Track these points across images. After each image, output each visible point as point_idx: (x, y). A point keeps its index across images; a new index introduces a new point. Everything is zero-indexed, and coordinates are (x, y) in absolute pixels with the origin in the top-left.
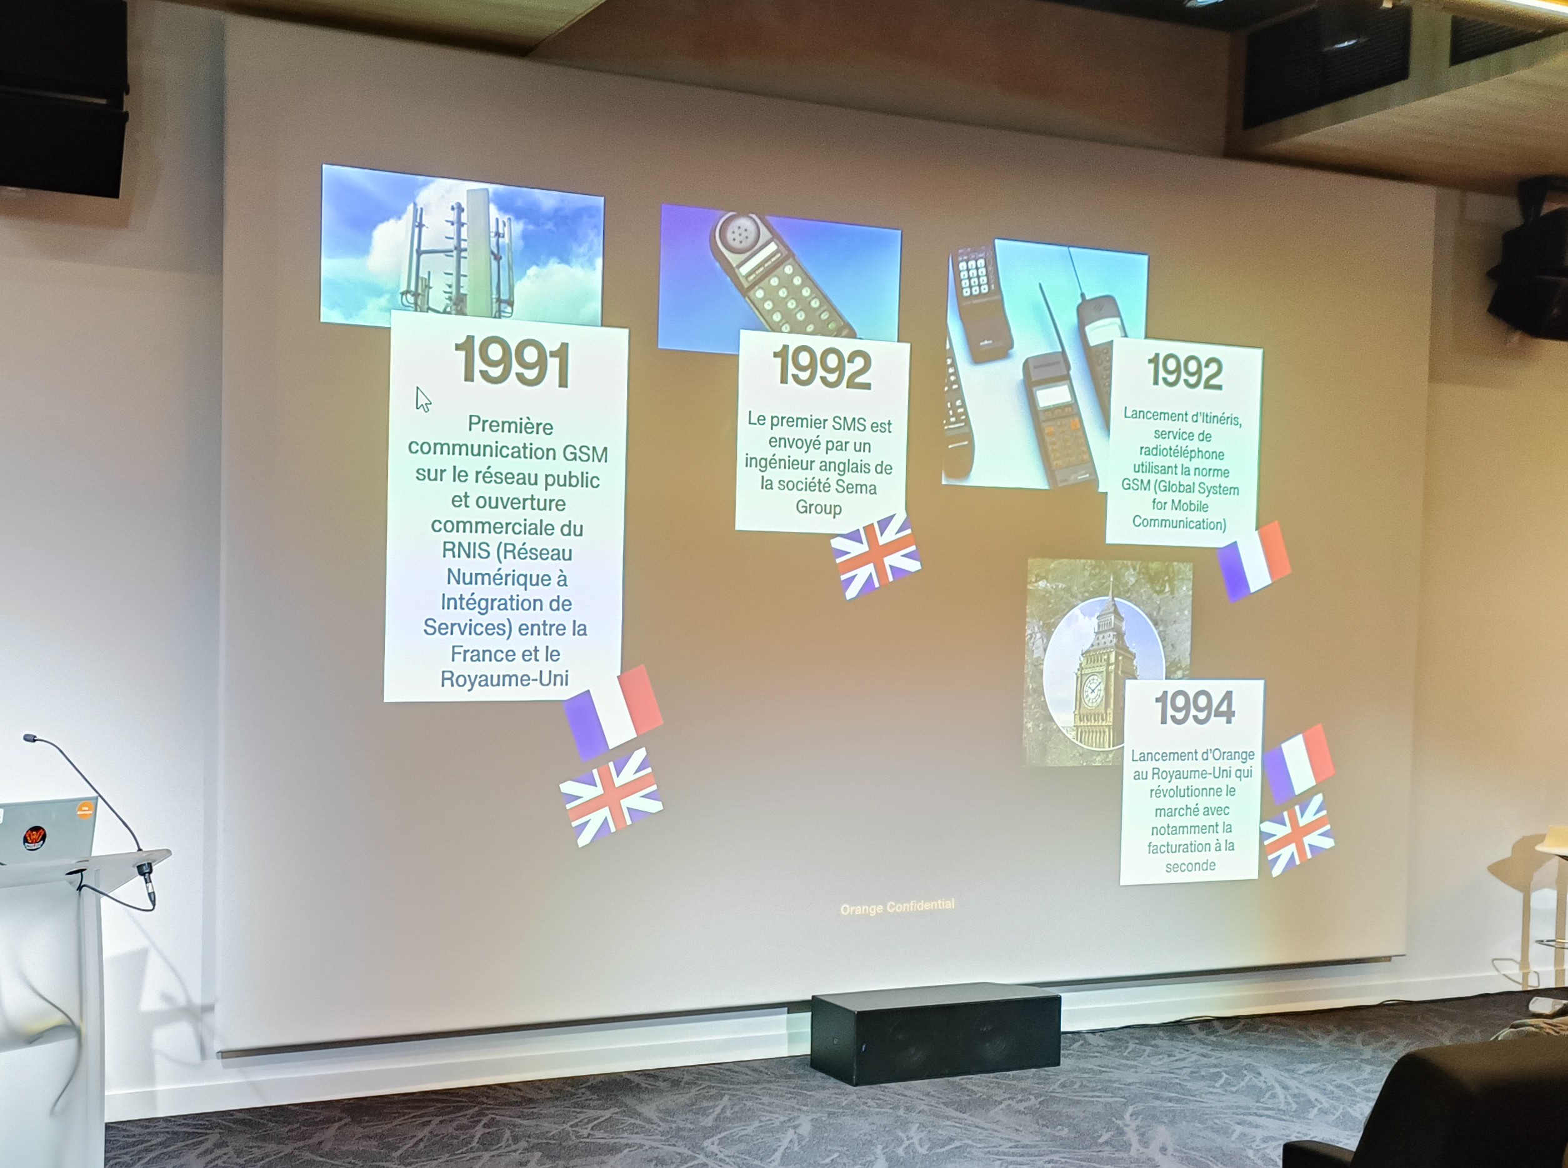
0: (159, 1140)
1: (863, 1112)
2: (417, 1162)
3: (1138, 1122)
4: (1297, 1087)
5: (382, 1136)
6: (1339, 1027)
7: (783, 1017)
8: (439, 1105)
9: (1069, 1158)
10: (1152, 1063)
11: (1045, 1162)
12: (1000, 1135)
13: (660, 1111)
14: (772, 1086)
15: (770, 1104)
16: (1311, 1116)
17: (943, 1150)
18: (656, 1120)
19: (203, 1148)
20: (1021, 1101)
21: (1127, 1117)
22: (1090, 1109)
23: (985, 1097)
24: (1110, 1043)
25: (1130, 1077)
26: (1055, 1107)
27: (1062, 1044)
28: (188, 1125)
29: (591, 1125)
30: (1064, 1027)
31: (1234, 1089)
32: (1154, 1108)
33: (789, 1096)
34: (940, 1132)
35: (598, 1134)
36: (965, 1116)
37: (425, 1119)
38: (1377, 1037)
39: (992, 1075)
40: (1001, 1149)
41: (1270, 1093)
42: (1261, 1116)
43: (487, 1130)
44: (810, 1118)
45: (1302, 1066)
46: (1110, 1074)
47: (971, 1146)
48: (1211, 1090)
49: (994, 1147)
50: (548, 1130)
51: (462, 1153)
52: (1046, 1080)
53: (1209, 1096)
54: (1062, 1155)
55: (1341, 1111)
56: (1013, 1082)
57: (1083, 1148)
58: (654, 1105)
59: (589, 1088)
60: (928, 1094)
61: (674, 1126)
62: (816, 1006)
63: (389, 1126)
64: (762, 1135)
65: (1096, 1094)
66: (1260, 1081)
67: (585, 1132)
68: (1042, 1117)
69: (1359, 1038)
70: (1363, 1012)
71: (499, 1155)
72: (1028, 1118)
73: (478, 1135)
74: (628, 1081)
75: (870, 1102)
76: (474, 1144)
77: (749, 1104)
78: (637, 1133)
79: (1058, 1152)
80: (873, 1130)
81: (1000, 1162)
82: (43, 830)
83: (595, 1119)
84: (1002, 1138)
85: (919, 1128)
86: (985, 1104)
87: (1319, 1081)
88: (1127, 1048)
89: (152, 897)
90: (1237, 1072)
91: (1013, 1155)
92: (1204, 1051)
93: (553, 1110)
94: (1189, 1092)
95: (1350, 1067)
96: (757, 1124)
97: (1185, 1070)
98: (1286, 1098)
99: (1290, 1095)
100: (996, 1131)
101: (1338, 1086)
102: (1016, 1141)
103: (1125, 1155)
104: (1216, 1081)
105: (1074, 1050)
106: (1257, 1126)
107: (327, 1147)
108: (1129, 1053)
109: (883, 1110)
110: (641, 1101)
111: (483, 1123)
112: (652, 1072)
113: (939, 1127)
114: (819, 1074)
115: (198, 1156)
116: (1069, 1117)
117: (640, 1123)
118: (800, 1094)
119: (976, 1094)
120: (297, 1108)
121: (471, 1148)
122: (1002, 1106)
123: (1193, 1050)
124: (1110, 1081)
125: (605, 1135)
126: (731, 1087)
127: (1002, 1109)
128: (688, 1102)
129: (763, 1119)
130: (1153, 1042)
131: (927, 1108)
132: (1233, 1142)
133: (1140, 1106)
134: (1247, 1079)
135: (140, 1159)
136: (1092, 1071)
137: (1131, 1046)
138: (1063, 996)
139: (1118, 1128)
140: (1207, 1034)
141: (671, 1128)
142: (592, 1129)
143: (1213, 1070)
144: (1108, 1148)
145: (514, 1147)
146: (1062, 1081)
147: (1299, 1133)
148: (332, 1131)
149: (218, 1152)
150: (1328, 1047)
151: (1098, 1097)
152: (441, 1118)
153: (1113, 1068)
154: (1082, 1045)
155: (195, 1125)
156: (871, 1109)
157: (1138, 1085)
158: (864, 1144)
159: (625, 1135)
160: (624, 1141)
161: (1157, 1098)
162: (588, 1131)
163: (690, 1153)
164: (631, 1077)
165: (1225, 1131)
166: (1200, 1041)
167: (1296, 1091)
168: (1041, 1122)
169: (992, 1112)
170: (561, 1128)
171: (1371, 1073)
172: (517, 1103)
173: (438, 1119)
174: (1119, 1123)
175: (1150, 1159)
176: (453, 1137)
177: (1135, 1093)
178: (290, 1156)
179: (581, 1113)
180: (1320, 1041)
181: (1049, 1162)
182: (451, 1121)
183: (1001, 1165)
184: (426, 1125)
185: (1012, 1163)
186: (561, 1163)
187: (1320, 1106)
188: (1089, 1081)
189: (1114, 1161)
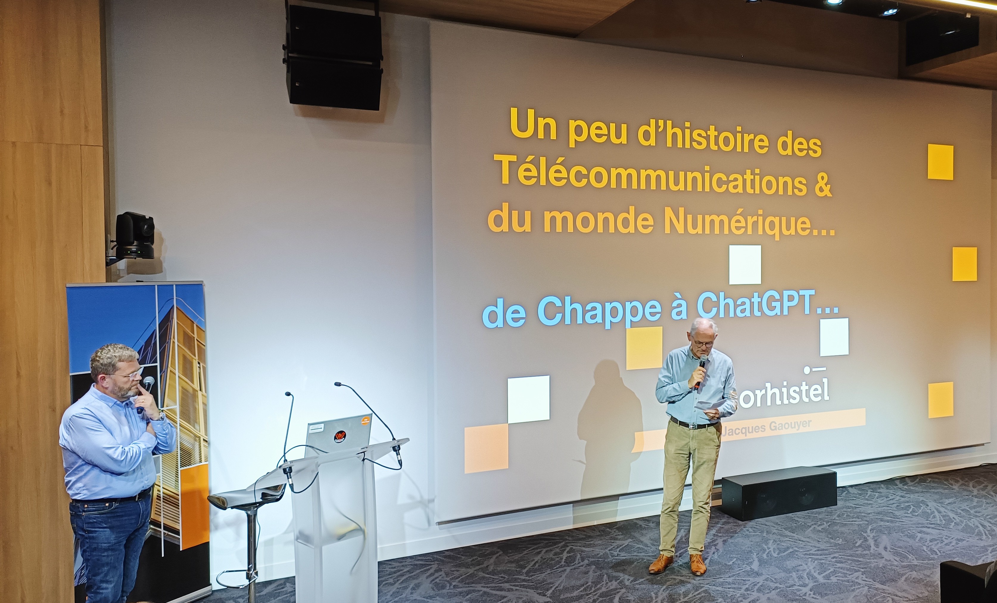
0: (408, 569)
1: (747, 534)
2: (534, 575)
3: (874, 534)
4: (945, 512)
5: (517, 561)
6: (962, 479)
8: (545, 541)
9: (843, 555)
10: (879, 502)
11: (832, 558)
12: (810, 544)
13: (652, 540)
16: (951, 527)
17: (785, 554)
18: (649, 545)
19: (430, 572)
20: (820, 525)
21: (868, 531)
22: (851, 528)
23: (803, 524)
25: (869, 509)
26: (835, 528)
27: (838, 493)
28: (422, 559)
29: (618, 549)
30: (839, 484)
31: (917, 514)
32: (881, 526)
34: (783, 544)
35: (623, 554)
36: (794, 535)
37: (539, 550)
38: (980, 483)
39: (806, 512)
40: (811, 552)
41: (932, 515)
42: (929, 528)
43: (569, 554)
44: (722, 540)
45: (947, 499)
46: (860, 509)
47: (797, 551)
48: (906, 515)
49: (808, 551)
50: (598, 553)
51: (557, 568)
52: (831, 513)
53: (905, 518)
54: (839, 553)
56: (816, 515)
57: (849, 549)
59: (618, 528)
60: (777, 524)
62: (725, 482)
63: (521, 555)
65: (854, 519)
66: (928, 509)
67: (616, 553)
68: (830, 533)
69: (971, 483)
70: (972, 470)
71: (575, 569)
72: (824, 534)
73: (564, 558)
74: (636, 524)
75: (750, 530)
76: (563, 563)
79: (837, 551)
80: (752, 545)
81: (810, 559)
83: (621, 546)
84: (811, 546)
85: (773, 542)
86: (805, 527)
87: (954, 508)
88: (867, 494)
90: (918, 504)
91: (817, 555)
92: (902, 494)
93: (600, 542)
94: (896, 517)
95: (968, 499)
97: (894, 504)
98: (940, 518)
99: (941, 516)
100: (808, 542)
102: (818, 547)
103: (867, 552)
104: (908, 510)
105: (843, 495)
106: (927, 534)
107: (491, 568)
108: (868, 497)
109: (756, 533)
110: (642, 535)
111: (566, 550)
113: (782, 541)
114: (726, 516)
115: (427, 578)
116: (842, 533)
117: (642, 547)
119: (799, 523)
121: (561, 565)
122: (811, 528)
123: (897, 494)
124: (860, 512)
125: (625, 555)
126: (685, 524)
127: (811, 530)
130: (878, 490)
131: (776, 531)
132: (917, 542)
133: (874, 525)
134: (922, 508)
135: (398, 580)
136: (851, 506)
137: (869, 493)
138: (838, 471)
139: (864, 537)
140: (903, 485)
142: (619, 551)
143: (907, 504)
144: (860, 549)
145: (582, 564)
146: (838, 513)
147: (946, 536)
148: (492, 561)
149: (437, 575)
150: (958, 489)
151: (855, 521)
152: (547, 548)
153: (861, 505)
154: (846, 493)
156: (751, 533)
157: (873, 514)
158: (747, 552)
159: (635, 554)
160: (634, 557)
161: (882, 520)
164: (637, 522)
165: (913, 537)
166: (900, 489)
167: (945, 514)
168: (829, 536)
169: (806, 532)
170: (605, 551)
171: (977, 502)
172: (583, 538)
173: (545, 550)
174: (865, 534)
175: (879, 554)
176: (552, 559)
177: (872, 519)
178: (472, 575)
179: (613, 543)
180: (954, 487)
181: (834, 558)
182: (551, 550)
183: (812, 561)
184: (539, 553)
185: (817, 559)
186: (605, 571)
187: (955, 521)
188: (851, 513)
189: (863, 556)
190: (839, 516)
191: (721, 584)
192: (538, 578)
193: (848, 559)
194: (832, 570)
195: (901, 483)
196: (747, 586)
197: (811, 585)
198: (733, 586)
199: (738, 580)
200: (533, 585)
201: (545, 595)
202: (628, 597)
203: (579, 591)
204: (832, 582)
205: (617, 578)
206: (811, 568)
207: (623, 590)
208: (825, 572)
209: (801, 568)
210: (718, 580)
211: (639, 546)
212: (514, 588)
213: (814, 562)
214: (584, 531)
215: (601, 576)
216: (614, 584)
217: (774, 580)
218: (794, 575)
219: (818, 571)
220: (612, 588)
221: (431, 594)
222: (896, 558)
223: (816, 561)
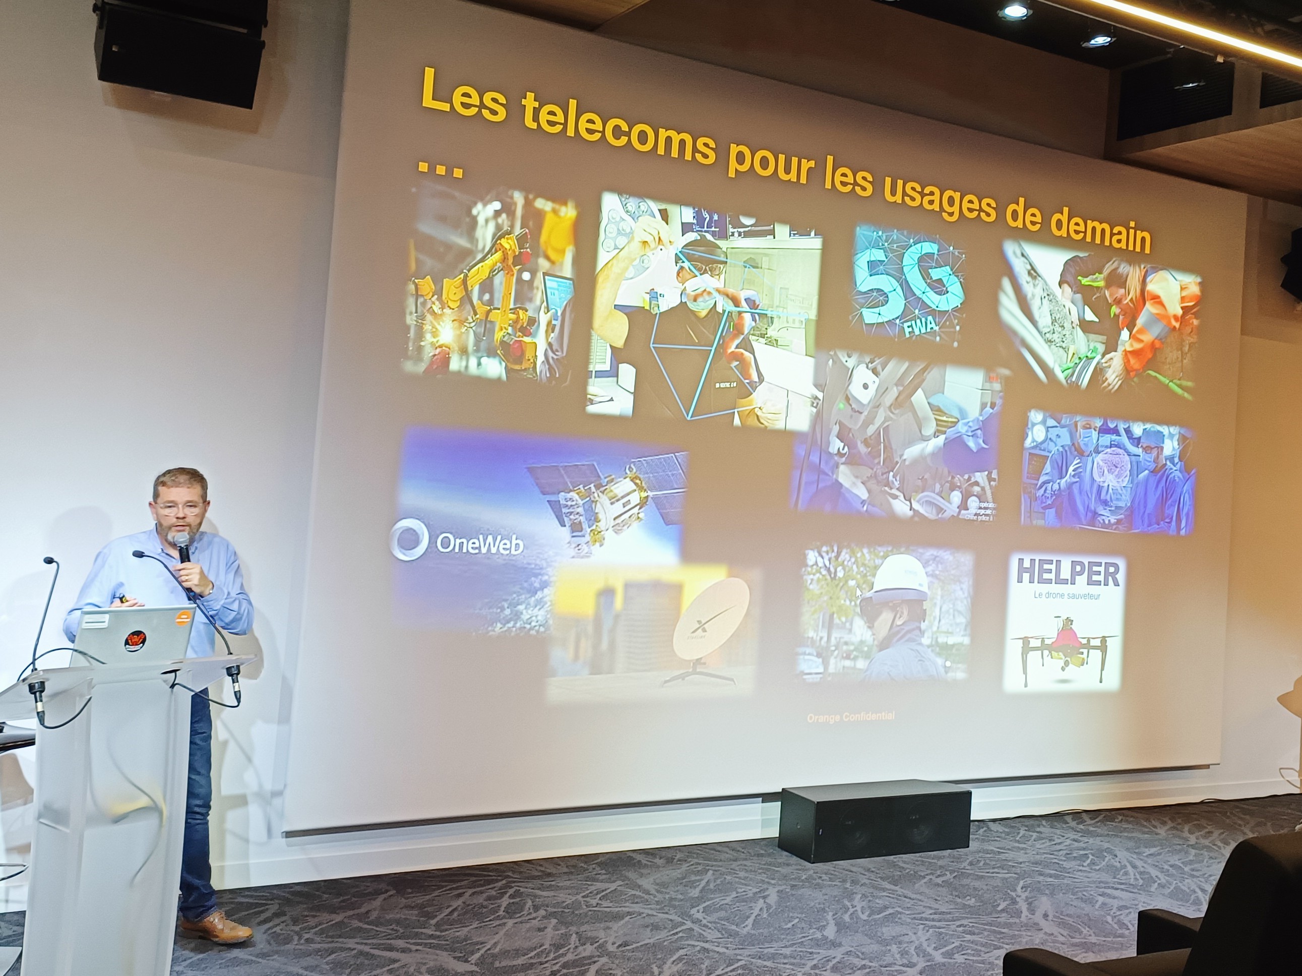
1: (818, 884)
2: (450, 929)
3: (1026, 894)
4: (1143, 867)
5: (421, 907)
6: (1173, 819)
7: (758, 806)
8: (474, 879)
9: (976, 923)
10: (1038, 846)
11: (957, 926)
12: (923, 904)
13: (658, 884)
14: (748, 863)
15: (746, 878)
16: (1153, 889)
17: (880, 916)
18: (653, 892)
19: (263, 917)
20: (939, 876)
21: (1019, 889)
22: (992, 883)
23: (912, 872)
24: (1007, 830)
26: (965, 881)
27: (971, 830)
28: (251, 896)
29: (599, 896)
30: (973, 817)
31: (1097, 868)
32: (1039, 882)
33: (760, 871)
34: (877, 901)
35: (605, 903)
36: (897, 888)
37: (461, 891)
38: (1200, 827)
39: (918, 855)
40: (923, 915)
41: (1123, 872)
42: (1117, 889)
43: (512, 901)
44: (776, 890)
45: (1147, 850)
46: (1007, 855)
47: (900, 913)
48: (1081, 868)
49: (919, 914)
50: (564, 900)
51: (490, 920)
52: (958, 859)
53: (1079, 873)
54: (970, 920)
55: (1174, 886)
56: (933, 861)
57: (986, 915)
58: (651, 879)
59: (599, 864)
60: (869, 870)
61: (667, 896)
62: (785, 797)
64: (738, 904)
65: (996, 871)
66: (1116, 863)
67: (594, 902)
68: (955, 889)
69: (1186, 828)
70: (1189, 808)
71: (521, 922)
72: (944, 891)
73: (504, 904)
74: (630, 859)
75: (824, 877)
76: (501, 913)
77: (728, 878)
78: (637, 903)
79: (967, 918)
80: (826, 900)
81: (922, 926)
82: (144, 634)
83: (603, 891)
84: (924, 907)
85: (861, 898)
86: (915, 877)
87: (1158, 862)
88: (1018, 833)
89: (238, 696)
90: (1100, 854)
91: (933, 920)
92: (1076, 837)
93: (567, 884)
94: (1064, 871)
95: (1180, 851)
96: (734, 895)
97: (1061, 852)
98: (1135, 875)
99: (1138, 873)
100: (920, 900)
101: (1171, 866)
102: (935, 909)
103: (1017, 921)
104: (1084, 862)
105: (979, 834)
106: (1114, 898)
107: (374, 915)
108: (1020, 838)
109: (834, 883)
110: (642, 875)
111: (508, 895)
112: (651, 851)
113: (877, 897)
114: (785, 853)
116: (975, 889)
117: (640, 894)
118: (768, 870)
119: (905, 872)
120: (349, 881)
121: (499, 916)
122: (925, 880)
123: (1069, 835)
124: (1006, 861)
125: (611, 905)
126: (714, 863)
127: (925, 883)
128: (679, 876)
129: (740, 890)
130: (1038, 829)
131: (867, 882)
132: (1097, 910)
133: (1029, 881)
134: (1107, 859)
136: (992, 852)
137: (1022, 832)
138: (973, 790)
139: (1012, 899)
140: (1078, 824)
141: (665, 898)
142: (601, 899)
143: (1082, 852)
144: (1004, 916)
145: (534, 915)
146: (970, 859)
147: (1144, 903)
148: (378, 902)
149: (276, 921)
150: (1164, 834)
151: (998, 873)
152: (474, 890)
153: (1009, 849)
154: (985, 831)
155: (258, 896)
156: (825, 883)
157: (1027, 864)
158: (818, 911)
159: (627, 904)
160: (627, 910)
161: (1041, 874)
162: (597, 901)
163: (680, 919)
164: (634, 855)
165: (1091, 901)
166: (1072, 829)
167: (1142, 869)
168: (954, 893)
169: (917, 885)
170: (574, 899)
171: (1195, 856)
172: (538, 876)
173: (470, 891)
174: (1013, 894)
175: (1037, 924)
176: (483, 907)
177: (1025, 871)
178: (340, 924)
179: (592, 885)
180: (1158, 831)
181: (960, 926)
182: (481, 892)
183: (923, 929)
184: (460, 895)
185: (932, 927)
186: (574, 929)
187: (1159, 882)
188: (991, 861)
189: (1009, 925)
190: (971, 864)
191: (773, 957)
192: (458, 934)
193: (985, 929)
194: (957, 944)
195: (1073, 820)
196: (815, 962)
197: (922, 964)
198: (792, 960)
199: (801, 951)
200: (448, 945)
201: (466, 961)
202: (611, 969)
203: (526, 957)
204: (956, 962)
205: (593, 940)
206: (923, 939)
207: (604, 960)
208: (945, 946)
209: (906, 939)
210: (766, 951)
211: (633, 892)
212: (414, 948)
213: (928, 931)
214: (541, 865)
215: (566, 937)
216: (588, 950)
217: (860, 954)
218: (894, 948)
219: (934, 945)
220: (584, 955)
221: (265, 951)
222: (1062, 932)
223: (931, 930)
